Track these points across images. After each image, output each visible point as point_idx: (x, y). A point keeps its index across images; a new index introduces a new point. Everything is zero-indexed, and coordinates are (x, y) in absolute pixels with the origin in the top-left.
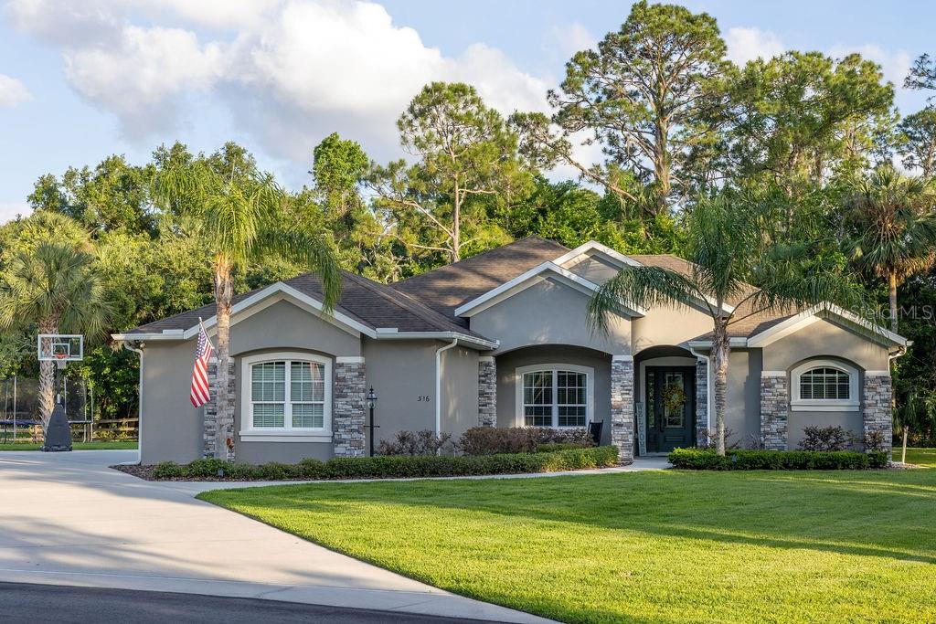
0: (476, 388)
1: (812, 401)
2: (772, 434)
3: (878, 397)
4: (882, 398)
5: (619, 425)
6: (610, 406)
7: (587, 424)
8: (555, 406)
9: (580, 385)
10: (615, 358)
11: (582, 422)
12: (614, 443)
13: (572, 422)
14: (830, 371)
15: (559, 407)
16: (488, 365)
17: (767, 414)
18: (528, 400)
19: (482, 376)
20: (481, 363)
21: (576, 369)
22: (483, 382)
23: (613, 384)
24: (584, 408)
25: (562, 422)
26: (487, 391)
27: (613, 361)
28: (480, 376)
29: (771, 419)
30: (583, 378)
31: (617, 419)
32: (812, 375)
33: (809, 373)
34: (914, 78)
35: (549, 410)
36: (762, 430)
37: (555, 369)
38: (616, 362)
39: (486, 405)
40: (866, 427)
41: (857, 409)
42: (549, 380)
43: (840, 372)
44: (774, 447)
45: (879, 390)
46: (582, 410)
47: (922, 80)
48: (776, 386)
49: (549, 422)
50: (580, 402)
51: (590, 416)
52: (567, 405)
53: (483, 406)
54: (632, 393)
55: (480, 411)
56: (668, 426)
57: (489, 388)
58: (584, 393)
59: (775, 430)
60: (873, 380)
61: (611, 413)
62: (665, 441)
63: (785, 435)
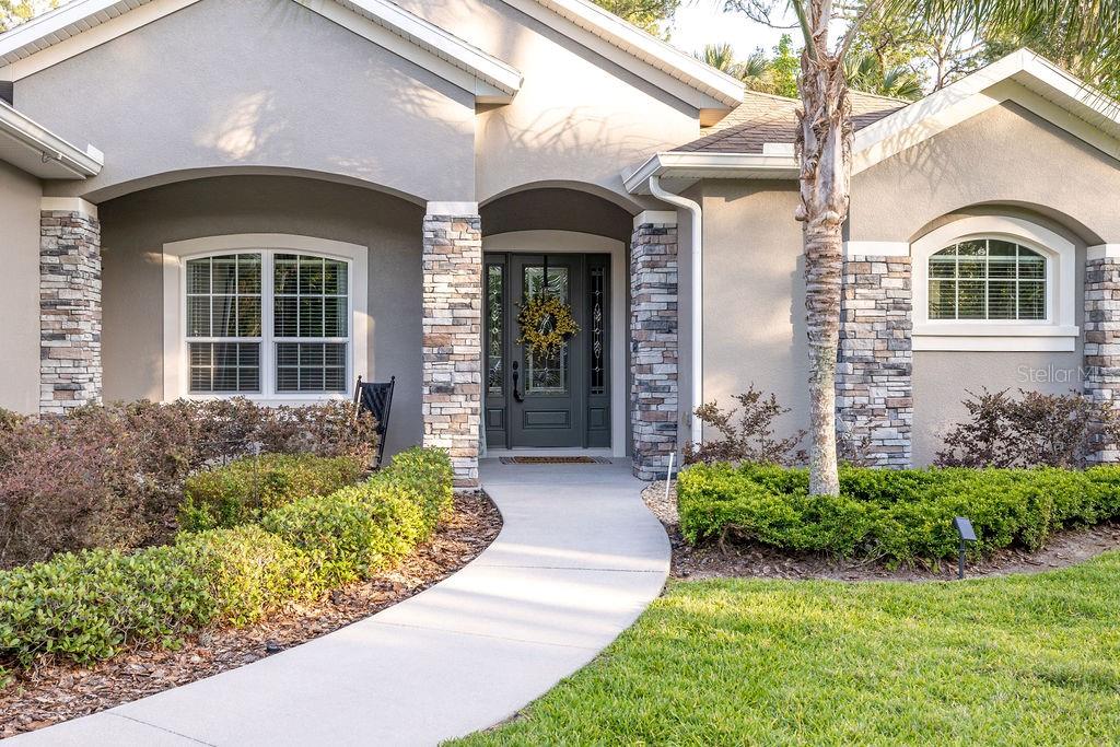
0: (32, 287)
1: (957, 324)
5: (445, 390)
6: (420, 340)
7: (352, 384)
8: (268, 342)
9: (332, 286)
10: (434, 208)
11: (337, 381)
12: (430, 441)
13: (312, 383)
14: (1001, 246)
15: (280, 345)
16: (68, 221)
17: (861, 359)
18: (197, 324)
19: (52, 253)
20: (45, 217)
21: (323, 248)
22: (54, 269)
23: (427, 278)
24: (343, 346)
25: (286, 382)
26: (66, 295)
27: (429, 216)
28: (43, 253)
30: (340, 273)
31: (437, 374)
32: (957, 258)
33: (950, 251)
35: (251, 352)
37: (265, 247)
38: (436, 219)
39: (62, 337)
41: (1070, 345)
42: (250, 276)
43: (1024, 250)
46: (337, 353)
48: (885, 282)
49: (252, 382)
50: (332, 331)
51: (359, 367)
52: (298, 339)
53: (53, 337)
54: (478, 303)
55: (45, 353)
56: (532, 389)
57: (72, 287)
58: (340, 308)
59: (880, 404)
61: (422, 359)
62: (525, 423)
63: (907, 417)
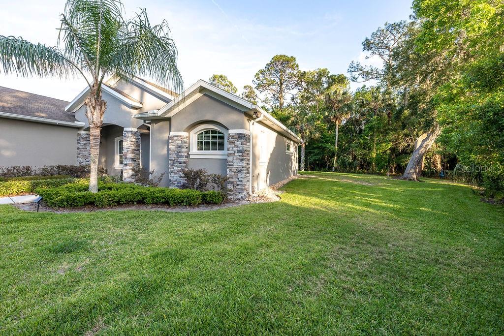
1: (203, 152)
2: (174, 173)
3: (235, 149)
4: (238, 149)
10: (125, 129)
14: (214, 132)
18: (120, 152)
23: (123, 143)
29: (174, 163)
32: (204, 135)
33: (202, 133)
34: (350, 69)
36: (170, 170)
38: (125, 131)
40: (228, 170)
43: (220, 133)
44: (175, 181)
45: (237, 143)
47: (353, 70)
60: (232, 136)
